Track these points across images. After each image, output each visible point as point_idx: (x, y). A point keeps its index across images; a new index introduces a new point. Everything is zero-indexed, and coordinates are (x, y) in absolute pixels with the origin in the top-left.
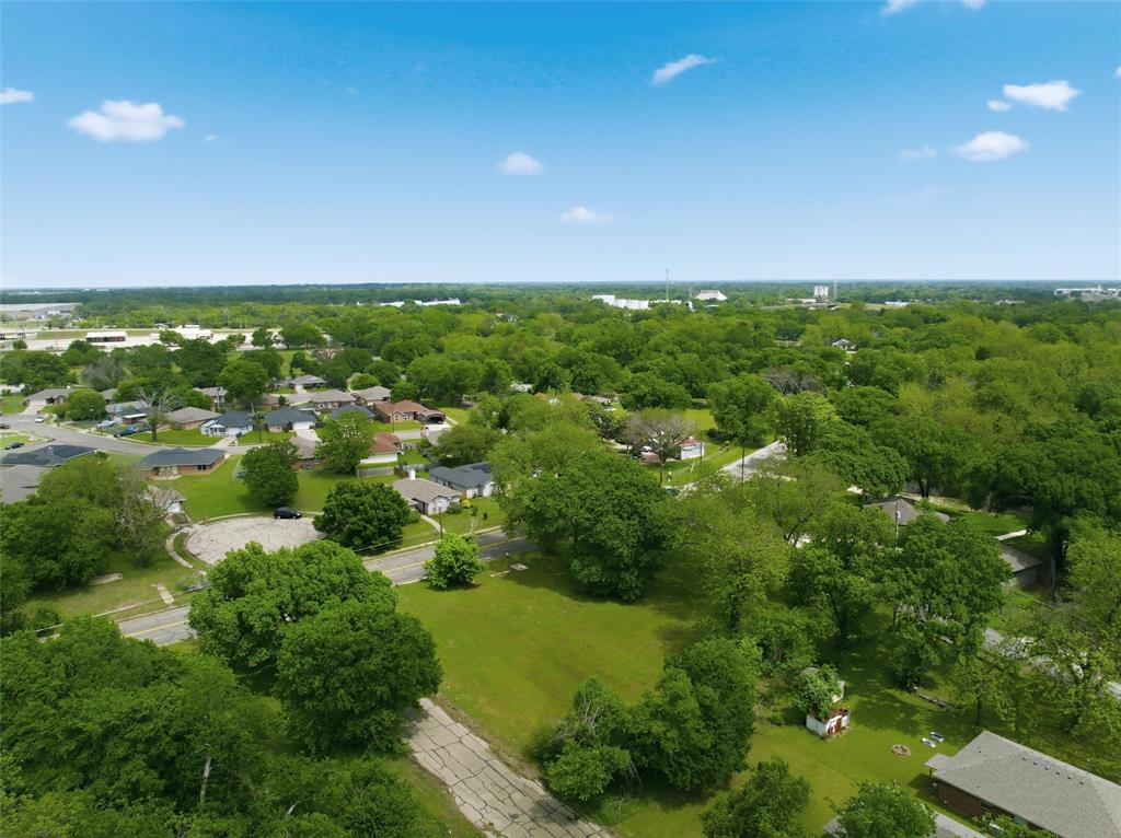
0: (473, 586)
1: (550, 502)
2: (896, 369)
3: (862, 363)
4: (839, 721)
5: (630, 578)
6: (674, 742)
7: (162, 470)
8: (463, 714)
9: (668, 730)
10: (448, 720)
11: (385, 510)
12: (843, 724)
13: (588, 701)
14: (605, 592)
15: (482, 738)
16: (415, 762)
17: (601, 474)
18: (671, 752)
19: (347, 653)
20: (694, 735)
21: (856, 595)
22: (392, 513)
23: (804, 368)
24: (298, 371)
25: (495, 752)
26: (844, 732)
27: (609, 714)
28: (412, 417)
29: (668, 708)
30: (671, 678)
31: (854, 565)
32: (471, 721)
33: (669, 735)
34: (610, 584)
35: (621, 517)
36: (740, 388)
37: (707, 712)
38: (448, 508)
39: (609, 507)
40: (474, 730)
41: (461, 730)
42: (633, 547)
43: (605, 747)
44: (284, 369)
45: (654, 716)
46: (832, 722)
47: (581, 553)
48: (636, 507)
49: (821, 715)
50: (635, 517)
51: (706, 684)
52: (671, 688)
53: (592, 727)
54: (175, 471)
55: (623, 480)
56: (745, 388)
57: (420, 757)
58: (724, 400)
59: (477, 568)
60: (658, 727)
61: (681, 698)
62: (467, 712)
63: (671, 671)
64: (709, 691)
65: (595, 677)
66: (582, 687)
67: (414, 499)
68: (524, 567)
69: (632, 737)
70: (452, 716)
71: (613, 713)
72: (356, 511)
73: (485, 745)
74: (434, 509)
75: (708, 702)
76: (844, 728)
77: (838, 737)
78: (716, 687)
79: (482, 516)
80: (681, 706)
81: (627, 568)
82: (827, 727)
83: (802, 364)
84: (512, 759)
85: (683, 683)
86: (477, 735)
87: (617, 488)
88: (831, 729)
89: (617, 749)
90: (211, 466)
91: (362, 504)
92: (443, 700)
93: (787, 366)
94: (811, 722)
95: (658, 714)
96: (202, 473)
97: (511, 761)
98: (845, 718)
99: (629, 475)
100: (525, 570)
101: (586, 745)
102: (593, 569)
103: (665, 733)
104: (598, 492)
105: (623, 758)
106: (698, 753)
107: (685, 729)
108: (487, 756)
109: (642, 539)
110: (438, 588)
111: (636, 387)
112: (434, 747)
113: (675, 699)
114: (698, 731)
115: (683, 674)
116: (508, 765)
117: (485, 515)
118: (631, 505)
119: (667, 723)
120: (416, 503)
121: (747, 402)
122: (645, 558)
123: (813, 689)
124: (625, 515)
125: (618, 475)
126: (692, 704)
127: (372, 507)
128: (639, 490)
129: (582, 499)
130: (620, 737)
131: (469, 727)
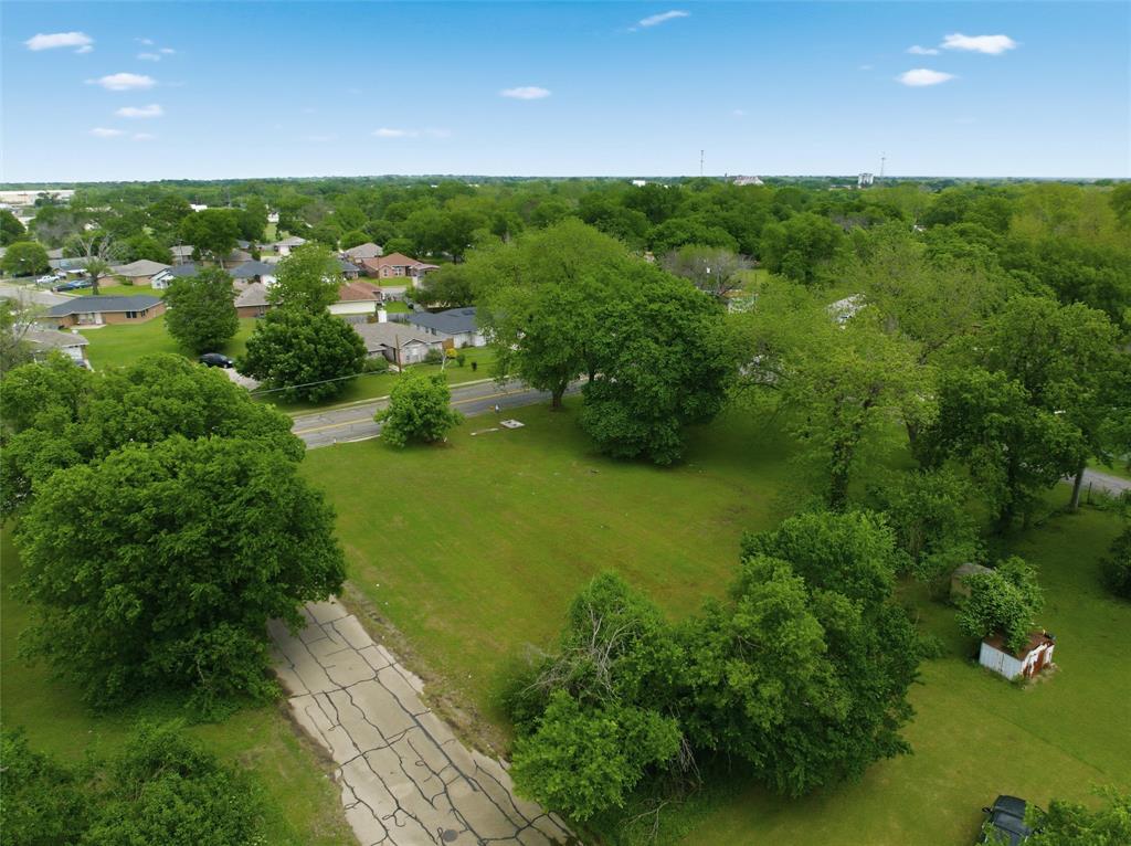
0: (443, 446)
1: (552, 321)
2: (990, 215)
3: (947, 209)
4: (1042, 655)
5: (668, 432)
6: (773, 706)
7: (82, 318)
8: (391, 628)
9: (760, 681)
10: (365, 639)
11: (329, 346)
12: (1048, 659)
13: (597, 617)
14: (631, 453)
15: (415, 673)
16: (288, 714)
17: (629, 286)
18: (767, 725)
19: (136, 518)
20: (812, 691)
21: (1058, 444)
22: (338, 350)
23: (876, 216)
24: (285, 234)
25: (434, 700)
26: (1047, 672)
27: (639, 645)
28: (403, 272)
29: (759, 634)
30: (763, 576)
31: (1050, 396)
32: (403, 642)
33: (766, 692)
34: (639, 441)
35: (656, 341)
36: (802, 230)
37: (837, 644)
38: (427, 357)
39: (638, 326)
40: (403, 658)
41: (383, 656)
42: (675, 385)
43: (630, 711)
44: (270, 232)
45: (730, 652)
46: (1033, 657)
47: (597, 398)
48: (679, 327)
49: (1013, 644)
50: (679, 341)
51: (831, 588)
52: (765, 596)
53: (603, 666)
54: (99, 319)
55: (659, 291)
56: (809, 228)
57: (299, 705)
58: (781, 245)
59: (448, 419)
60: (740, 675)
61: (787, 616)
62: (399, 626)
63: (760, 561)
64: (842, 603)
65: (612, 571)
66: (587, 589)
67: (383, 345)
68: (519, 424)
69: (686, 692)
70: (372, 633)
71: (647, 642)
72: (288, 347)
73: (419, 685)
74: (408, 358)
75: (841, 625)
76: (1047, 666)
77: (1039, 682)
78: (854, 596)
79: (471, 368)
80: (789, 634)
81: (664, 417)
82: (1024, 665)
83: (873, 211)
84: (460, 713)
85: (787, 587)
86: (407, 667)
87: (651, 301)
88: (1028, 667)
89: (654, 716)
90: (143, 313)
91: (296, 337)
92: (363, 606)
93: (856, 213)
94: (990, 656)
95: (740, 647)
96: (132, 321)
97: (461, 717)
98: (1051, 649)
99: (668, 285)
100: (519, 428)
101: (592, 705)
102: (614, 418)
103: (754, 685)
104: (625, 306)
105: (666, 736)
106: (819, 725)
107: (795, 678)
108: (416, 707)
109: (688, 372)
110: (394, 448)
111: (672, 235)
112: (328, 687)
113: (774, 618)
114: (822, 682)
115: (785, 569)
116: (453, 725)
117: (474, 365)
118: (672, 323)
119: (758, 666)
120: (384, 348)
121: (811, 246)
122: (692, 403)
123: (998, 599)
124: (662, 339)
125: (654, 285)
126: (812, 630)
127: (309, 341)
128: (683, 305)
129: (601, 317)
130: (659, 692)
131: (397, 652)
